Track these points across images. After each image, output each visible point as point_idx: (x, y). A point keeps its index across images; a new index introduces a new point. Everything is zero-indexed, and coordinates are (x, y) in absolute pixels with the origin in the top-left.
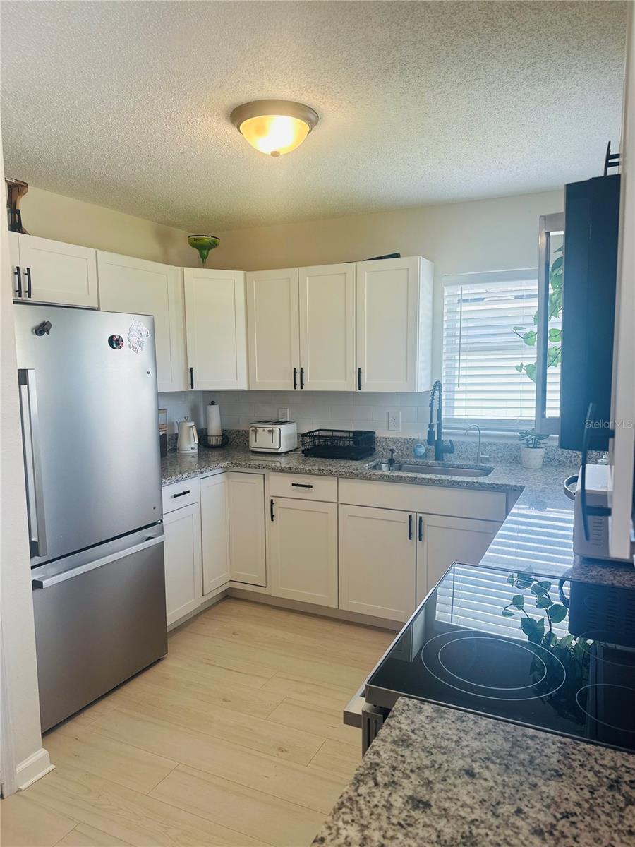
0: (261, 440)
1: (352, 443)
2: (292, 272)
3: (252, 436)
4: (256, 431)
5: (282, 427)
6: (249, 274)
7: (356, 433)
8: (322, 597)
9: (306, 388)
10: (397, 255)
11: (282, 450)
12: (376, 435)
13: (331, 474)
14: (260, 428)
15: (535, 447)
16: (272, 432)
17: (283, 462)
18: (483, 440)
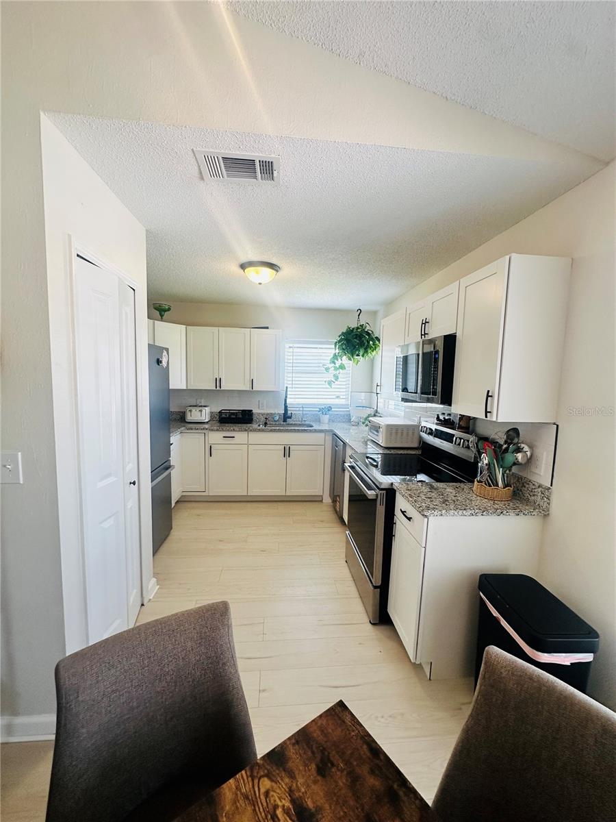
0: (194, 415)
1: (240, 416)
2: (215, 329)
3: (188, 414)
4: (191, 411)
5: (206, 408)
6: (189, 327)
7: (243, 411)
8: (240, 491)
9: (222, 388)
10: (267, 328)
11: (207, 420)
12: (253, 412)
13: (246, 430)
14: (194, 410)
15: (326, 414)
16: (201, 411)
17: (206, 426)
18: (304, 412)
